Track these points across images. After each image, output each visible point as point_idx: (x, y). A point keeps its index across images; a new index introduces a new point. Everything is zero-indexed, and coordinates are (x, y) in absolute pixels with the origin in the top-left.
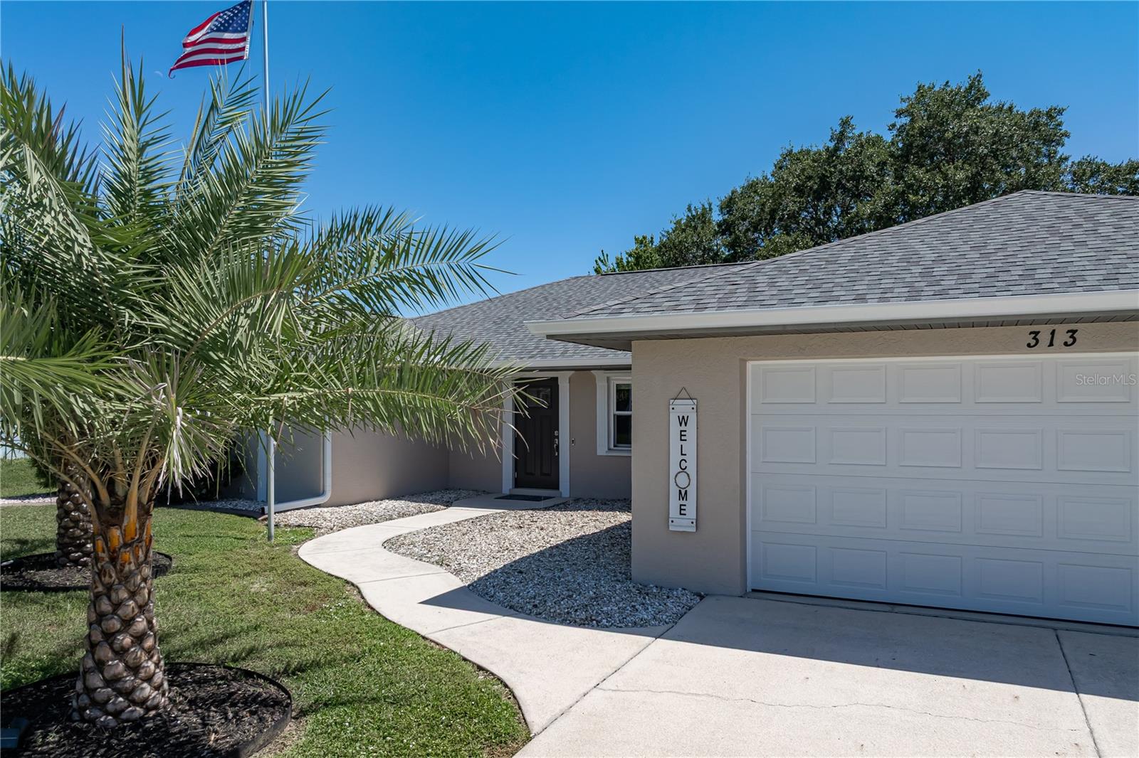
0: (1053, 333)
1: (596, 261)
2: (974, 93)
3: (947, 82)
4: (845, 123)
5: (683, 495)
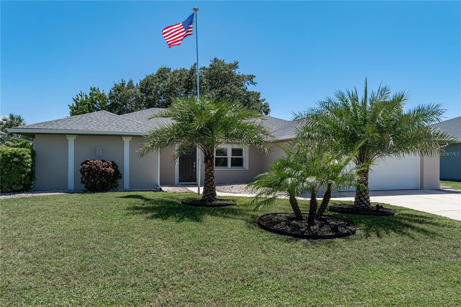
2: (235, 66)
3: (224, 60)
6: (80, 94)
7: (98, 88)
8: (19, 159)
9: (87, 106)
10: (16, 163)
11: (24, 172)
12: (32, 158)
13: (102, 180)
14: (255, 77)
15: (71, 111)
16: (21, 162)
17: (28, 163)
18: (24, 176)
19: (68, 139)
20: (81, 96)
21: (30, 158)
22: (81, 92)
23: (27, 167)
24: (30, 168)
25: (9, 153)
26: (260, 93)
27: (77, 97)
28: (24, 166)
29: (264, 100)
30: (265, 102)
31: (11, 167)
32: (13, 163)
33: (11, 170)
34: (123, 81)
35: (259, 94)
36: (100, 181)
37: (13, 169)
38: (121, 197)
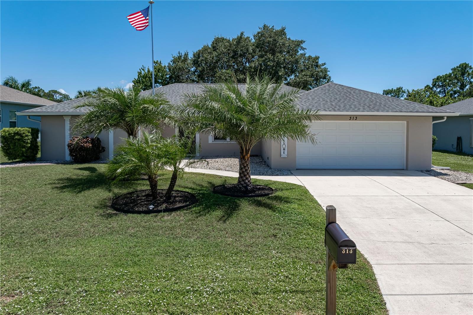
0: (353, 117)
1: (140, 69)
2: (282, 32)
3: (273, 26)
4: (242, 34)
5: (284, 149)
6: (142, 68)
7: (160, 62)
8: (21, 136)
9: (147, 79)
10: (19, 140)
11: (24, 147)
12: (31, 135)
13: (81, 154)
14: (304, 42)
15: (134, 84)
16: (22, 139)
17: (28, 139)
18: (24, 149)
19: (65, 119)
20: (143, 70)
21: (30, 136)
22: (143, 67)
23: (27, 143)
24: (29, 143)
25: (13, 132)
26: (319, 57)
27: (140, 71)
28: (24, 142)
29: (325, 64)
30: (325, 66)
31: (15, 143)
32: (16, 140)
33: (16, 145)
34: (180, 53)
35: (317, 58)
36: (80, 154)
37: (17, 144)
38: (77, 169)
